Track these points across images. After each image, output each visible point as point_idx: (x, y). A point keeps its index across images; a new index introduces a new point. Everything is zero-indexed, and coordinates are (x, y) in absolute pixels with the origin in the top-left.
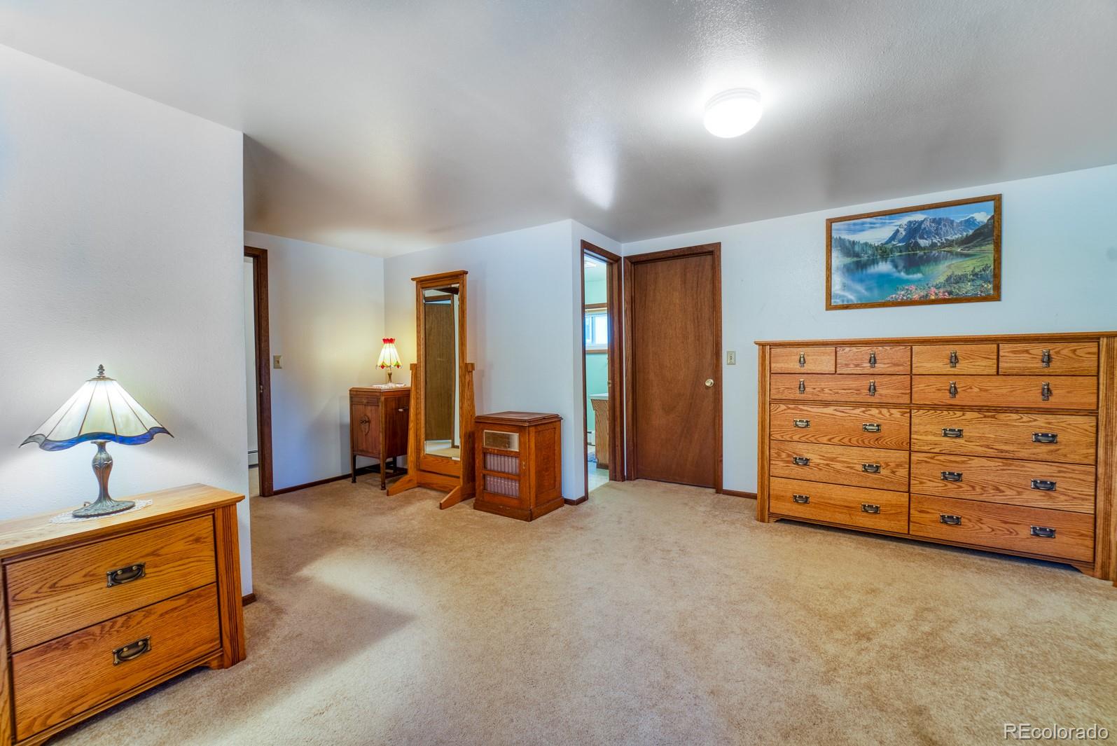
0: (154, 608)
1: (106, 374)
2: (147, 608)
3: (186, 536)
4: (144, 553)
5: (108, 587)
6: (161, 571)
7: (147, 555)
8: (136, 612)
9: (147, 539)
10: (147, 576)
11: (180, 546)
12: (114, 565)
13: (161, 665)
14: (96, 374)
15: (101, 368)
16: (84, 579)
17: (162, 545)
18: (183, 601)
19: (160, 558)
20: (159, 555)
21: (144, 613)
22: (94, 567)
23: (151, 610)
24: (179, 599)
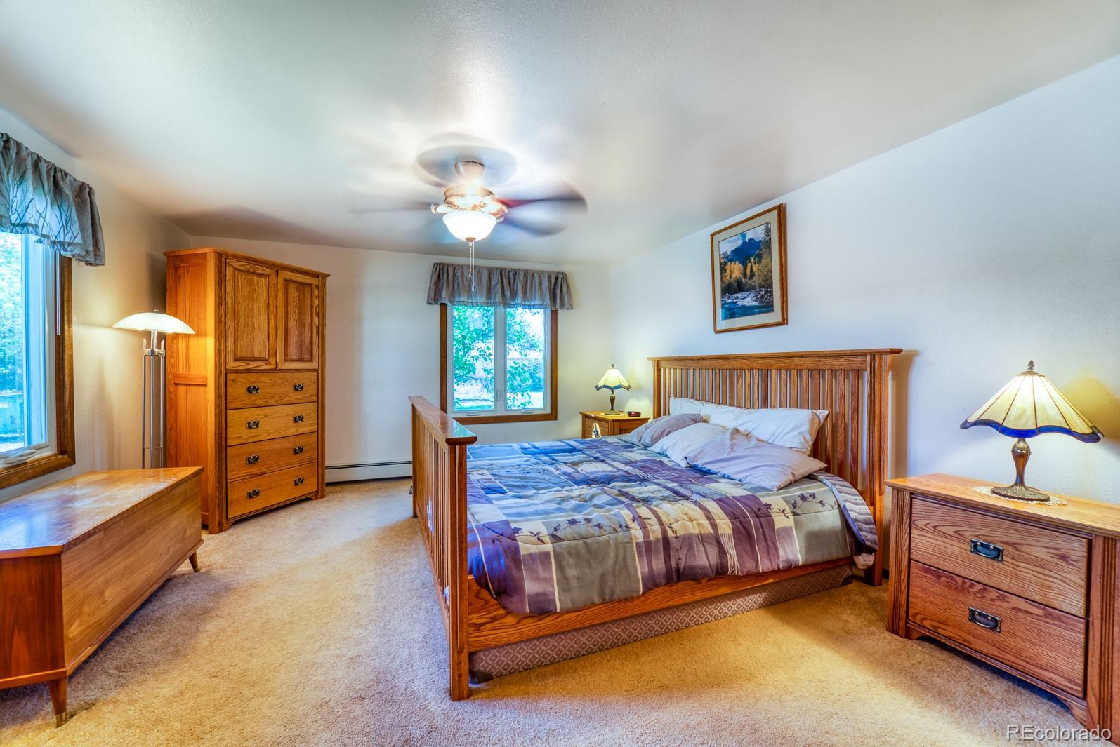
0: (1008, 598)
1: (1035, 369)
2: (1002, 593)
3: (1049, 546)
4: (1003, 540)
5: (970, 551)
6: (1018, 566)
7: (1007, 543)
8: (991, 589)
9: (1008, 529)
10: (1004, 562)
11: (1041, 553)
12: (977, 536)
13: (1008, 655)
14: (1026, 369)
15: (1031, 364)
16: (954, 534)
17: (1022, 542)
18: (1040, 612)
19: (1017, 552)
20: (1017, 550)
21: (998, 595)
22: (963, 529)
23: (1005, 596)
24: (1035, 606)
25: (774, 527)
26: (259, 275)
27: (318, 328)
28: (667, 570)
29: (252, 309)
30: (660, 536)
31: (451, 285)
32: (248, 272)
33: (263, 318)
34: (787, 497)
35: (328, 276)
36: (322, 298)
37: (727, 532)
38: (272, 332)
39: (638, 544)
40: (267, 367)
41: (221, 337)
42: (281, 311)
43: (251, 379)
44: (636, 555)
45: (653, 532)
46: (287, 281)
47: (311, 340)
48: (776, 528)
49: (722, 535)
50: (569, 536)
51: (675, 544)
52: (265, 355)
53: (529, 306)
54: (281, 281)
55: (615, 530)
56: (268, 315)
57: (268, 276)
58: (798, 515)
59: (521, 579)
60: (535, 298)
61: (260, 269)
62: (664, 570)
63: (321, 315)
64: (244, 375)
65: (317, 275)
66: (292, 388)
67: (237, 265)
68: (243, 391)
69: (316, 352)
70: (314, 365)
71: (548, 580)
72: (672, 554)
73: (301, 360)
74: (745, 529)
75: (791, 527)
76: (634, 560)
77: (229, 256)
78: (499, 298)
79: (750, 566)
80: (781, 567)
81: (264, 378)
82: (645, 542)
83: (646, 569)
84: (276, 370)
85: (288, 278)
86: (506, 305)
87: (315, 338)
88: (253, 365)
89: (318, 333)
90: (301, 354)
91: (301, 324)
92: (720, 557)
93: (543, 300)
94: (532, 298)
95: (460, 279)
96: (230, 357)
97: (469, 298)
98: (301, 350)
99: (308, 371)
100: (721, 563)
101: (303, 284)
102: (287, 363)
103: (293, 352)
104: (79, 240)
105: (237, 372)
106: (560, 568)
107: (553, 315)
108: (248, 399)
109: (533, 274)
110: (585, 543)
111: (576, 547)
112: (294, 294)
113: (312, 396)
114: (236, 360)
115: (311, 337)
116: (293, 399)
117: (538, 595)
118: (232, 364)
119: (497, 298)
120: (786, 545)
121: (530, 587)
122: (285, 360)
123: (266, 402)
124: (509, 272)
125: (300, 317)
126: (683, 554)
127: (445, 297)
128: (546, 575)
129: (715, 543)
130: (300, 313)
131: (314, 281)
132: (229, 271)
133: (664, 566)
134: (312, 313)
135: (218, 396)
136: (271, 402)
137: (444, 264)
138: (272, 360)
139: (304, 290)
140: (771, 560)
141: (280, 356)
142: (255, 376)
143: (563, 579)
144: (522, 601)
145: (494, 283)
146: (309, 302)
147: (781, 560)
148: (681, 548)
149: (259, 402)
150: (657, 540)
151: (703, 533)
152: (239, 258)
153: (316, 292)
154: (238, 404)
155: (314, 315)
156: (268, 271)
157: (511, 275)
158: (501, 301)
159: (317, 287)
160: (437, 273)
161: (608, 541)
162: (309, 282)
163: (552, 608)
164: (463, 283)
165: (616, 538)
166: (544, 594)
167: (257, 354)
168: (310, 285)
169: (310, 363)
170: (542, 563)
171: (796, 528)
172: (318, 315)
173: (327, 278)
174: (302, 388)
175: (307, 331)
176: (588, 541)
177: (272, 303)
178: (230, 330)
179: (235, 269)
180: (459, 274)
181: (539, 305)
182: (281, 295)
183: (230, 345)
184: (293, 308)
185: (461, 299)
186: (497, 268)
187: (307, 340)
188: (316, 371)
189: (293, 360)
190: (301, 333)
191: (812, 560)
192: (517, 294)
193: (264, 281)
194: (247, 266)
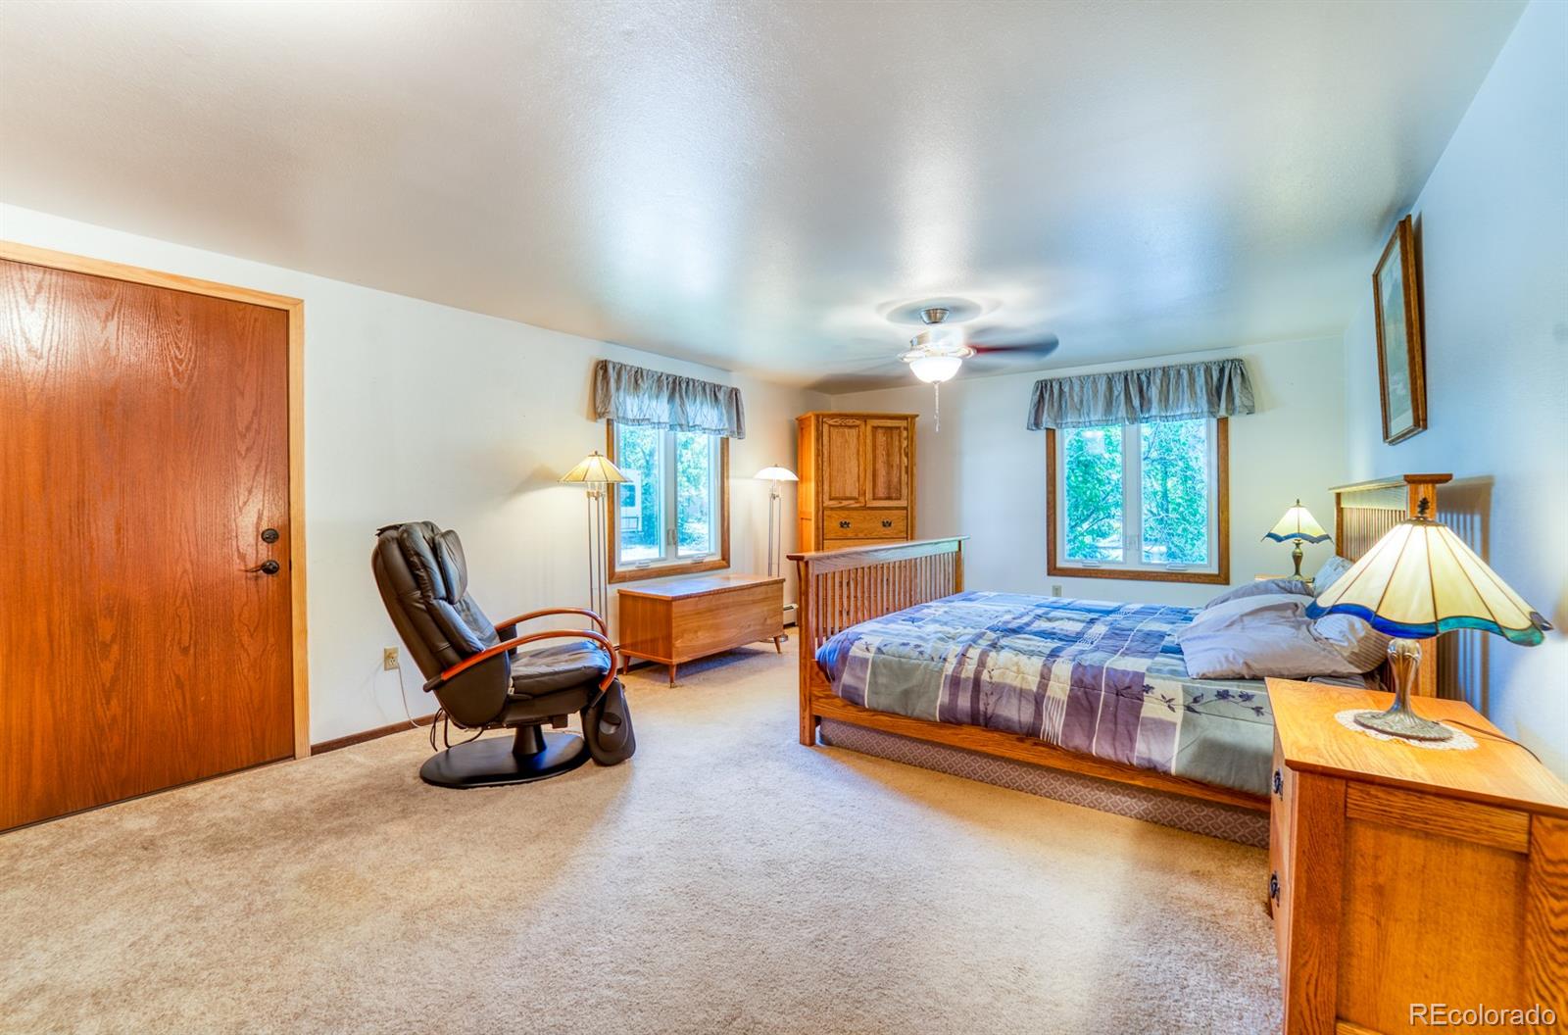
25: (1140, 713)
26: (850, 427)
27: (907, 467)
28: (972, 712)
29: (844, 457)
30: (972, 676)
31: (1056, 405)
32: (841, 426)
33: (854, 463)
34: (1189, 687)
35: (917, 416)
36: (911, 439)
37: (1058, 696)
38: (862, 475)
39: (946, 676)
40: (858, 505)
41: (819, 482)
42: (870, 456)
43: (843, 516)
44: (942, 685)
45: (967, 670)
46: (875, 428)
47: (900, 479)
48: (1142, 715)
49: (1049, 698)
50: (890, 652)
51: (985, 688)
52: (856, 495)
53: (1174, 416)
54: (869, 428)
55: (932, 659)
56: (858, 460)
57: (857, 426)
58: (1194, 711)
59: (843, 671)
60: (1182, 407)
61: (850, 422)
62: (969, 709)
63: (910, 453)
64: (838, 512)
65: (905, 418)
66: (881, 525)
67: (831, 422)
68: (836, 524)
69: (904, 491)
70: (903, 503)
71: (863, 680)
72: (981, 696)
73: (889, 498)
74: (1090, 702)
75: (1174, 724)
76: (938, 688)
77: (824, 416)
78: (1122, 412)
79: (1079, 741)
80: (1135, 762)
81: (855, 514)
82: (952, 676)
83: (947, 700)
84: (865, 508)
85: (875, 425)
86: (1134, 420)
87: (904, 477)
88: (845, 503)
89: (907, 473)
90: (889, 493)
91: (889, 465)
92: (1035, 718)
93: (1196, 405)
94: (1178, 405)
95: (1068, 395)
96: (826, 497)
97: (1080, 416)
98: (889, 489)
99: (897, 508)
100: (1034, 724)
101: (891, 428)
102: (875, 502)
103: (881, 491)
104: (727, 426)
105: (832, 509)
106: (874, 674)
107: (1221, 425)
108: (842, 532)
109: (1179, 371)
110: (900, 661)
111: (890, 662)
112: (881, 438)
113: (901, 532)
114: (830, 499)
115: (900, 476)
116: (880, 535)
117: (850, 687)
118: (827, 503)
119: (1120, 413)
120: (1152, 741)
121: (847, 678)
122: (874, 499)
123: (856, 535)
124: (1138, 375)
125: (888, 460)
126: (992, 700)
127: (1047, 421)
128: (860, 674)
129: (1034, 702)
130: (888, 455)
131: (903, 424)
132: (826, 427)
133: (969, 705)
134: (900, 454)
135: (817, 528)
136: (861, 535)
137: (1046, 381)
138: (862, 499)
139: (892, 434)
140: (1115, 749)
141: (869, 495)
142: (847, 512)
143: (874, 683)
144: (838, 686)
145: (1116, 393)
146: (897, 443)
147: (1136, 754)
148: (992, 694)
149: (850, 535)
150: (968, 679)
151: (1024, 687)
152: (832, 416)
153: (905, 434)
154: (833, 536)
155: (903, 456)
156: (858, 422)
157: (1143, 377)
158: (1125, 415)
159: (906, 429)
160: (1038, 393)
161: (920, 665)
162: (897, 425)
163: (860, 701)
164: (1072, 399)
165: (927, 666)
166: (856, 689)
167: (848, 495)
168: (899, 428)
169: (899, 502)
170: (862, 665)
171: (1183, 726)
172: (907, 455)
173: (917, 419)
174: (890, 525)
175: (895, 471)
176: (903, 660)
177: (861, 449)
178: (826, 475)
179: (830, 426)
180: (1066, 389)
181: (1188, 414)
182: (869, 441)
183: (826, 487)
184: (881, 452)
185: (1069, 420)
186: (1120, 373)
187: (895, 480)
188: (906, 508)
189: (881, 499)
190: (888, 474)
191: (1198, 773)
192: (1150, 401)
193: (854, 432)
194: (839, 421)
